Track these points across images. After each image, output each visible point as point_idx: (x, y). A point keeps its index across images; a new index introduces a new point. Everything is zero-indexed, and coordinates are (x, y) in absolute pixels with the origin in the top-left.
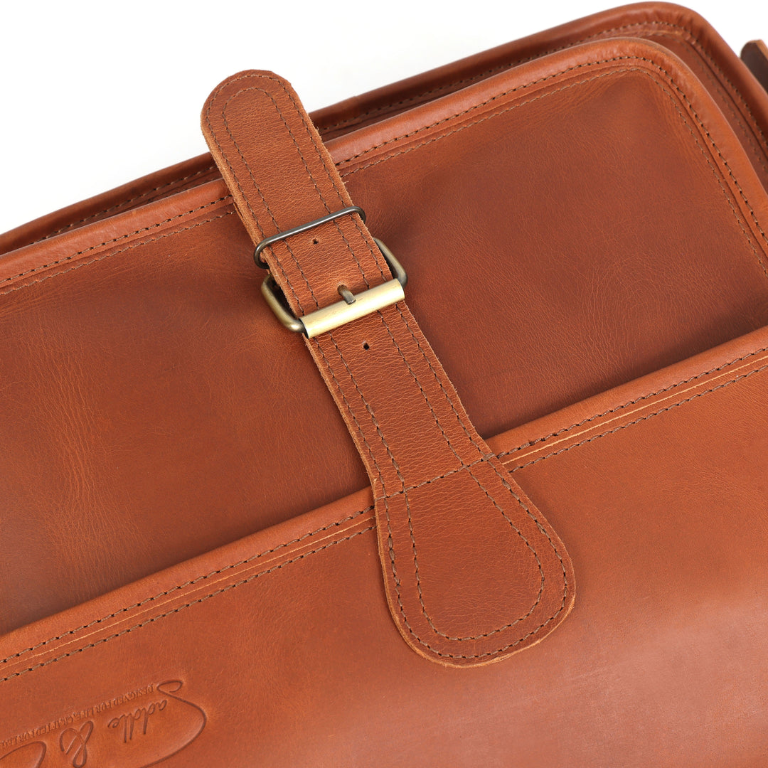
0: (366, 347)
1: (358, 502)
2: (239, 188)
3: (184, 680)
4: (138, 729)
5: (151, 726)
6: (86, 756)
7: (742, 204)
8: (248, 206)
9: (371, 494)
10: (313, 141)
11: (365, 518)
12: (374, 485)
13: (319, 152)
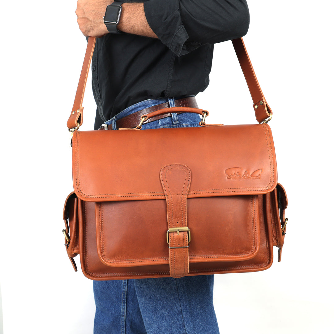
0: (178, 223)
1: (190, 196)
2: (187, 259)
3: (227, 178)
4: (236, 173)
5: (234, 173)
6: (245, 172)
10: (171, 265)
11: (190, 193)
12: (186, 197)
13: (171, 263)
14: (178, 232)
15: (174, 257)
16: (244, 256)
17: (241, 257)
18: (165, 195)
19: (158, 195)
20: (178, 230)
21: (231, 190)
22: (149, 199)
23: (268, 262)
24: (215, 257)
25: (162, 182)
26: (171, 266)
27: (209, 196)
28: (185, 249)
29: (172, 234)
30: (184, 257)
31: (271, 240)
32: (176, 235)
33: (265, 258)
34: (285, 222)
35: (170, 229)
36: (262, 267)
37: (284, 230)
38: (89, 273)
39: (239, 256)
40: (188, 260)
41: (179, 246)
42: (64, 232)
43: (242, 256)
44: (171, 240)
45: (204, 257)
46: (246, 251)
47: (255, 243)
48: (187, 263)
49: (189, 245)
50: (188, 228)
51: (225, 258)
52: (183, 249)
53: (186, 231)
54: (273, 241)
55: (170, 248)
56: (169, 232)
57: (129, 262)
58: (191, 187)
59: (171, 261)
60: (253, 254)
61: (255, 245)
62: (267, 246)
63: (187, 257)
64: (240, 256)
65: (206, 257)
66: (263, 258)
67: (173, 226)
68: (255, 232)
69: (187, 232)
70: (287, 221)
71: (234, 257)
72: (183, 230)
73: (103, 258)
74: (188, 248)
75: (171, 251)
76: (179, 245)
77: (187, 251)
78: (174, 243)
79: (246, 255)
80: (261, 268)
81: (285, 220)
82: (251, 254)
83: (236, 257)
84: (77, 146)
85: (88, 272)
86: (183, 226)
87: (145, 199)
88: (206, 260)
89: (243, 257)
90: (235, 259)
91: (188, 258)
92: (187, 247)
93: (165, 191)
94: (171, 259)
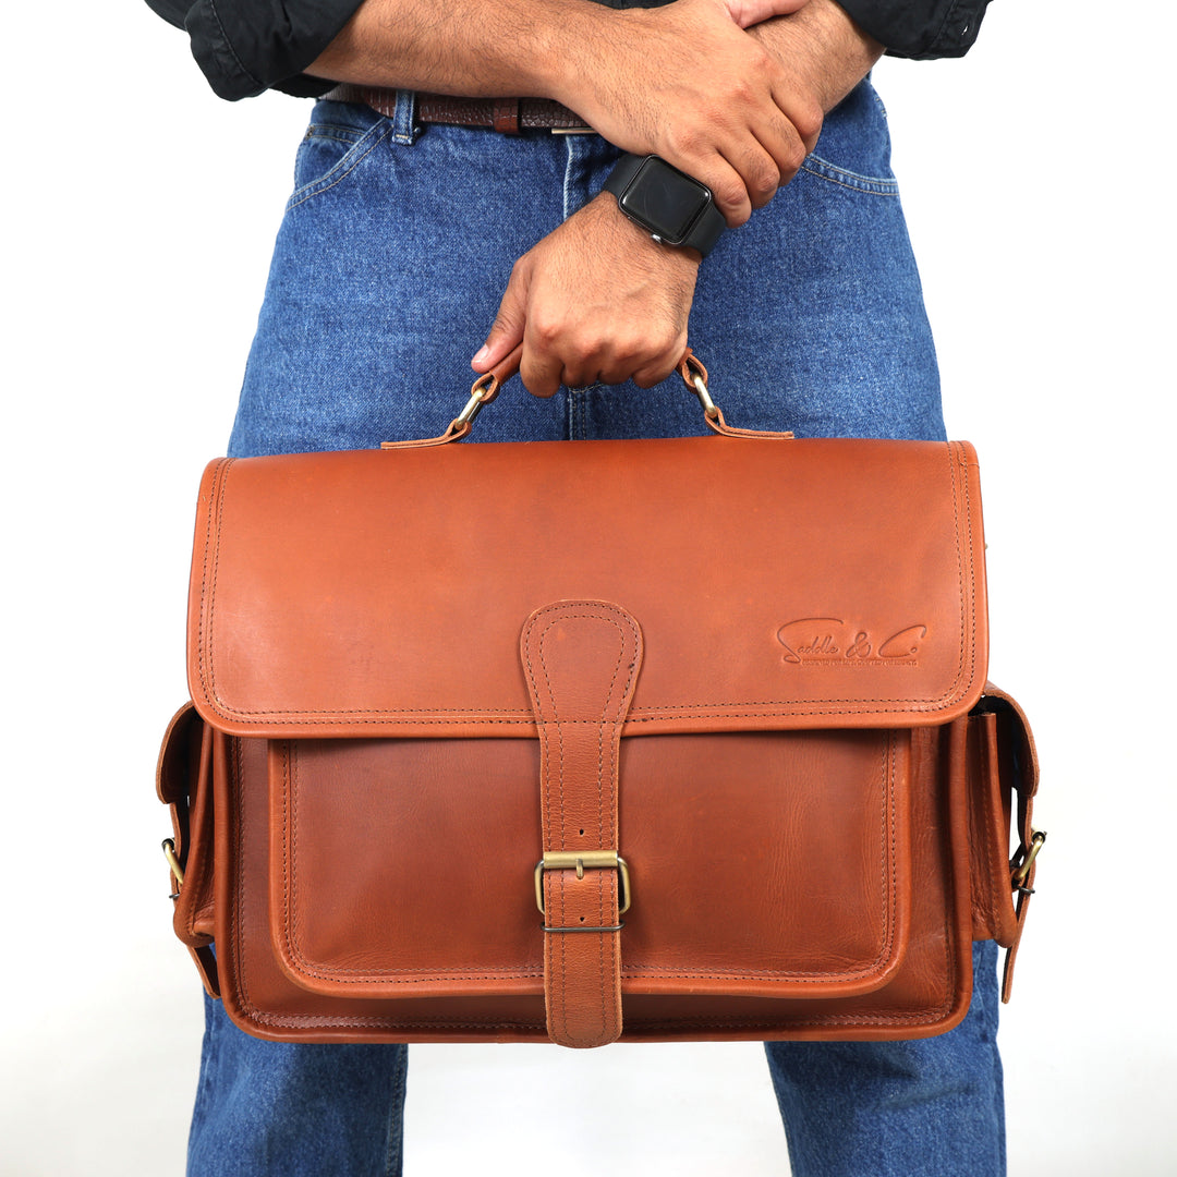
0: (582, 832)
1: (632, 729)
2: (614, 979)
3: (783, 661)
4: (820, 642)
5: (812, 641)
6: (857, 638)
7: (287, 839)
8: (613, 963)
9: (623, 729)
10: (551, 996)
11: (633, 716)
12: (619, 734)
13: (551, 988)
14: (579, 869)
15: (564, 968)
16: (844, 977)
17: (831, 984)
18: (534, 722)
19: (509, 722)
20: (581, 861)
21: (796, 708)
22: (472, 736)
23: (950, 1003)
24: (729, 976)
25: (526, 670)
26: (551, 1003)
27: (710, 730)
28: (607, 938)
29: (555, 877)
30: (602, 970)
31: (964, 918)
32: (570, 878)
33: (939, 989)
34: (1031, 847)
35: (550, 858)
36: (927, 1024)
37: (1027, 875)
38: (250, 1012)
39: (823, 979)
40: (619, 983)
41: (582, 926)
42: (168, 846)
43: (838, 979)
44: (550, 900)
45: (681, 975)
46: (851, 961)
47: (890, 931)
48: (614, 995)
49: (620, 922)
50: (619, 856)
51: (764, 984)
52: (596, 937)
53: (610, 868)
54: (974, 919)
55: (548, 932)
56: (544, 871)
57: (392, 978)
58: (640, 693)
59: (551, 980)
60: (879, 973)
61: (890, 939)
62: (947, 941)
63: (614, 971)
64: (828, 978)
65: (690, 975)
66: (932, 988)
67: (562, 848)
68: (891, 887)
69: (615, 872)
70: (1038, 843)
71: (801, 980)
72: (599, 864)
73: (289, 959)
74: (618, 934)
75: (551, 942)
76: (582, 919)
77: (614, 946)
78: (563, 911)
79: (852, 976)
80: (923, 1025)
81: (1030, 838)
82: (871, 972)
83: (809, 980)
84: (213, 519)
85: (244, 1008)
86: (600, 848)
87: (458, 736)
88: (691, 988)
89: (841, 983)
90: (804, 990)
91: (619, 972)
92: (614, 932)
93: (535, 705)
94: (551, 973)
